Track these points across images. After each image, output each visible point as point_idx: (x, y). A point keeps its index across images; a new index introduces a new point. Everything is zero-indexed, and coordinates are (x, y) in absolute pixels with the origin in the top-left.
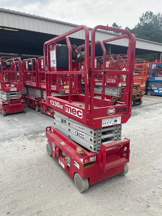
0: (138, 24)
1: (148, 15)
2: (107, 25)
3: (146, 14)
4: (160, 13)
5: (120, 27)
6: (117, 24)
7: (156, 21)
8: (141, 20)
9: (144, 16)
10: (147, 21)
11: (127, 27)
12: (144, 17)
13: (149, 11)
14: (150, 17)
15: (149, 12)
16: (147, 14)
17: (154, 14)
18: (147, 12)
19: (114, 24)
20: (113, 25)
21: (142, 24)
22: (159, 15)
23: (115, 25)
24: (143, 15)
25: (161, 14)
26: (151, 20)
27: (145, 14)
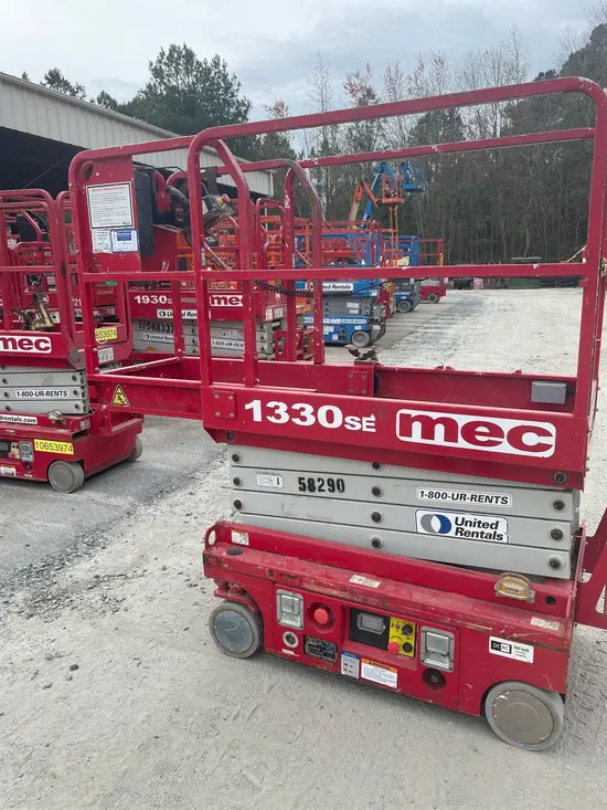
0: (149, 87)
1: (179, 58)
2: (25, 76)
3: (171, 55)
4: (217, 57)
5: (79, 88)
6: (65, 75)
7: (210, 85)
8: (157, 73)
9: (165, 60)
10: (180, 82)
11: (103, 93)
12: (166, 64)
13: (179, 44)
14: (186, 69)
15: (182, 47)
16: (176, 55)
17: (199, 57)
18: (173, 49)
19: (50, 74)
20: (46, 78)
21: (162, 90)
22: (216, 64)
23: (54, 77)
24: (162, 54)
25: (221, 62)
26: (191, 79)
27: (167, 54)
